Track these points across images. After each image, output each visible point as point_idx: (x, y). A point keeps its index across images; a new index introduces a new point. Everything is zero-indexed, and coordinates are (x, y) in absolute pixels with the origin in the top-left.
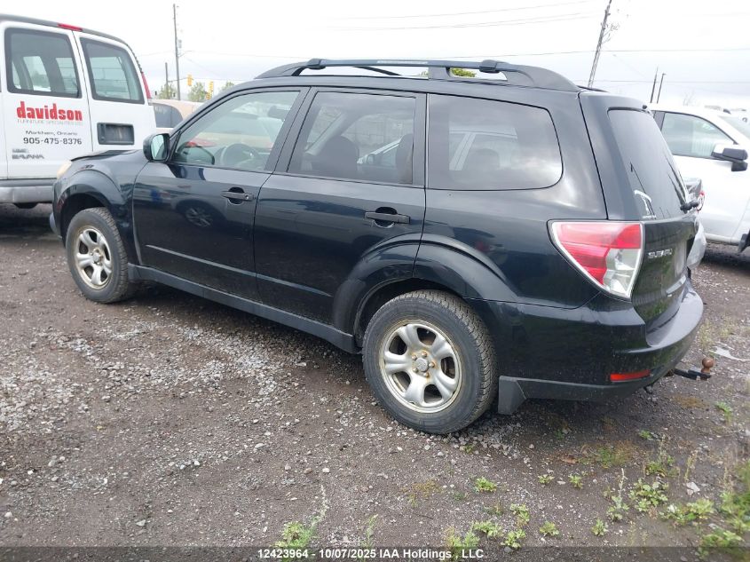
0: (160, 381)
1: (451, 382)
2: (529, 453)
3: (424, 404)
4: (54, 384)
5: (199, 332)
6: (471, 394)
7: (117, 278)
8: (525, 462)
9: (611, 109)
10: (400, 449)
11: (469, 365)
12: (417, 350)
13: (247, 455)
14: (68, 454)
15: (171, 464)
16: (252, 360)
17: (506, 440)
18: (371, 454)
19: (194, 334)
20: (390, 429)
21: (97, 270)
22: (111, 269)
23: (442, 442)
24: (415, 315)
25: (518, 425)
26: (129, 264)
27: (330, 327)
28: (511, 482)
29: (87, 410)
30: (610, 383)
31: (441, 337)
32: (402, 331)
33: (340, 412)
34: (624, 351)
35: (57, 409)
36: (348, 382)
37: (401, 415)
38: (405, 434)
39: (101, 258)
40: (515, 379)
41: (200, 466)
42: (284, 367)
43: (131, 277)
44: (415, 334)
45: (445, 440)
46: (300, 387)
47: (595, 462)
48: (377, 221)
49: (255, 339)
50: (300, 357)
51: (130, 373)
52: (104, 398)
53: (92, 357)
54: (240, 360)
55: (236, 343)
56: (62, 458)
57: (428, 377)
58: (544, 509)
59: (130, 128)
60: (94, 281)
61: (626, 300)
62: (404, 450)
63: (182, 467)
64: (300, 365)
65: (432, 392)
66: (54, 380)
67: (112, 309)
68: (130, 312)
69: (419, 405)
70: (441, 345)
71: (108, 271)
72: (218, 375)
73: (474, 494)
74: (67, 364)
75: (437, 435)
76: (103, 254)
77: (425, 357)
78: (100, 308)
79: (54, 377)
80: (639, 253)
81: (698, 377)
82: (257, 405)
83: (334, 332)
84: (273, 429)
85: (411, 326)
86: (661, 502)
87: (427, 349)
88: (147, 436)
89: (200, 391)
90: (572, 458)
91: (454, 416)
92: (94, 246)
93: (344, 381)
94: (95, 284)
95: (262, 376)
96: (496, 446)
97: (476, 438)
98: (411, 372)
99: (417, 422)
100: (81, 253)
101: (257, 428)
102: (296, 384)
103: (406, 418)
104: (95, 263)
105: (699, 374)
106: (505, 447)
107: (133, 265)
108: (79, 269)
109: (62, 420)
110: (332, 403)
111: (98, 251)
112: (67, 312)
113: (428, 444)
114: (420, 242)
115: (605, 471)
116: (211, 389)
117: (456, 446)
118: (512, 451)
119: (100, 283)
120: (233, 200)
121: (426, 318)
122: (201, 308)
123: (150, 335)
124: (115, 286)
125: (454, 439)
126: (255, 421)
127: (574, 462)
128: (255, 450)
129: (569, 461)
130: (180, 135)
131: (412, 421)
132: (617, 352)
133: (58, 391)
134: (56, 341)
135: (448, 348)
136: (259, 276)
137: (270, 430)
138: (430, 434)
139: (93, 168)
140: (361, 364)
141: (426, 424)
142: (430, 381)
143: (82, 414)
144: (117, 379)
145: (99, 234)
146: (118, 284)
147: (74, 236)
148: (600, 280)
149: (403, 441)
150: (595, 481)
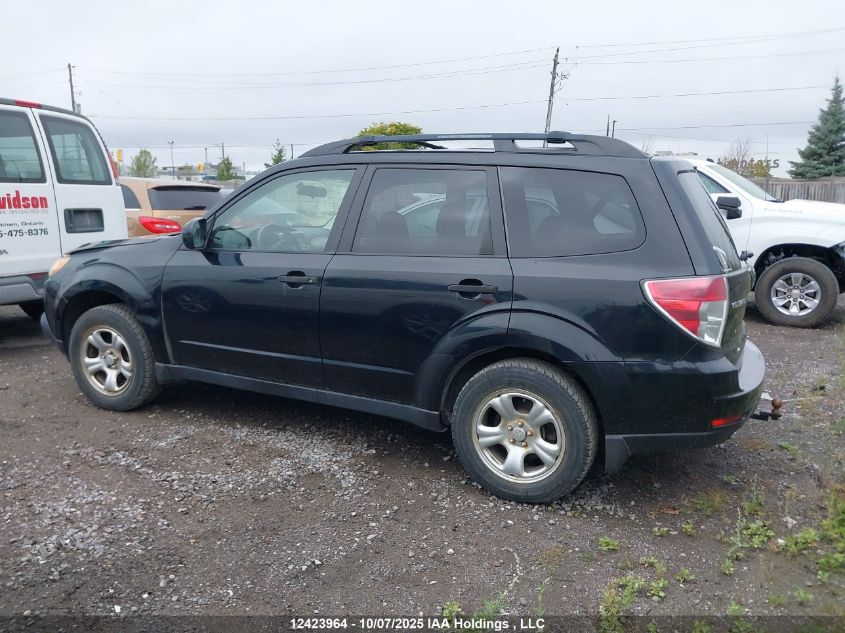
0: (231, 486)
1: (554, 447)
2: (632, 510)
3: (525, 474)
4: (118, 502)
5: (245, 430)
6: (577, 458)
7: (141, 381)
8: (633, 518)
9: (680, 172)
10: (510, 522)
11: (573, 428)
12: (512, 420)
13: (363, 547)
14: (175, 572)
15: (290, 567)
16: (319, 454)
17: (606, 500)
18: (485, 530)
19: (242, 433)
20: (491, 504)
21: (112, 375)
22: (132, 371)
23: (547, 511)
24: (510, 385)
25: (611, 485)
26: (157, 364)
27: (410, 407)
28: (629, 538)
29: (168, 525)
30: (712, 429)
31: (539, 404)
32: (496, 401)
33: (435, 495)
34: (722, 397)
35: (135, 528)
36: (426, 465)
37: (501, 489)
38: (509, 507)
39: (116, 361)
40: (621, 437)
41: (323, 564)
42: (353, 457)
43: (160, 378)
44: (510, 403)
45: (550, 508)
46: (381, 474)
47: (697, 510)
48: (462, 293)
49: (308, 431)
50: (366, 445)
51: (193, 481)
52: (180, 510)
53: (143, 469)
54: (304, 455)
55: (291, 438)
56: (172, 576)
57: (526, 446)
58: (670, 559)
59: (98, 213)
60: (109, 386)
61: (718, 349)
62: (515, 523)
63: (304, 568)
64: (368, 452)
65: (532, 461)
66: (114, 499)
67: (133, 417)
68: (155, 418)
69: (520, 476)
70: (541, 411)
71: (128, 374)
72: (291, 473)
73: (601, 554)
74: (119, 481)
75: (540, 504)
76: (118, 355)
77: (521, 426)
78: (120, 417)
79: (113, 496)
80: (725, 303)
81: (770, 418)
82: (346, 498)
83: (415, 412)
84: (375, 519)
85: (505, 396)
86: (769, 538)
87: (523, 418)
88: (249, 542)
89: (279, 491)
90: (674, 509)
91: (560, 482)
92: (108, 348)
93: (422, 463)
94: (110, 390)
95: (336, 468)
96: (600, 507)
97: (577, 503)
98: (507, 444)
99: (519, 494)
100: (90, 357)
101: (358, 521)
102: (376, 472)
103: (506, 491)
104: (109, 367)
105: (771, 415)
106: (608, 507)
107: (162, 365)
108: (87, 376)
109: (147, 539)
110: (420, 487)
111: (111, 353)
112: (84, 426)
113: (536, 514)
114: (511, 311)
115: (708, 517)
116: (289, 488)
117: (563, 512)
118: (615, 511)
119: (117, 389)
120: (291, 284)
121: (523, 386)
122: (233, 405)
123: (194, 440)
124: (138, 389)
125: (558, 506)
126: (354, 514)
127: (677, 512)
128: (369, 542)
129: (673, 512)
130: (215, 219)
131: (515, 493)
132: (717, 398)
133: (126, 509)
134: (92, 457)
135: (547, 414)
136: (326, 361)
137: (373, 521)
138: (533, 504)
139: (100, 261)
140: (450, 441)
141: (530, 494)
142: (529, 450)
143: (165, 529)
144: (183, 489)
145: (114, 334)
146: (142, 387)
147: (79, 340)
148: (695, 332)
149: (508, 515)
150: (702, 527)
